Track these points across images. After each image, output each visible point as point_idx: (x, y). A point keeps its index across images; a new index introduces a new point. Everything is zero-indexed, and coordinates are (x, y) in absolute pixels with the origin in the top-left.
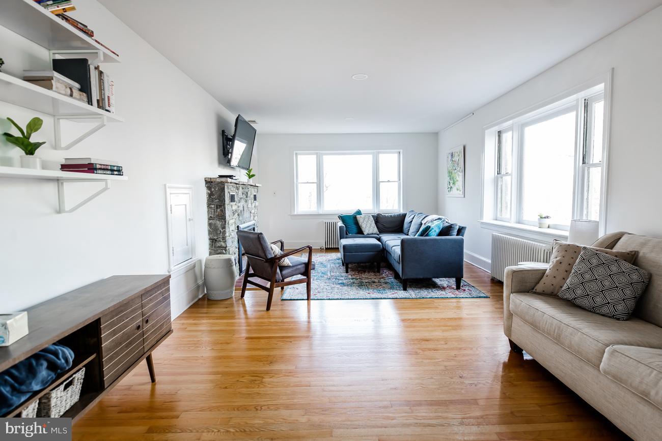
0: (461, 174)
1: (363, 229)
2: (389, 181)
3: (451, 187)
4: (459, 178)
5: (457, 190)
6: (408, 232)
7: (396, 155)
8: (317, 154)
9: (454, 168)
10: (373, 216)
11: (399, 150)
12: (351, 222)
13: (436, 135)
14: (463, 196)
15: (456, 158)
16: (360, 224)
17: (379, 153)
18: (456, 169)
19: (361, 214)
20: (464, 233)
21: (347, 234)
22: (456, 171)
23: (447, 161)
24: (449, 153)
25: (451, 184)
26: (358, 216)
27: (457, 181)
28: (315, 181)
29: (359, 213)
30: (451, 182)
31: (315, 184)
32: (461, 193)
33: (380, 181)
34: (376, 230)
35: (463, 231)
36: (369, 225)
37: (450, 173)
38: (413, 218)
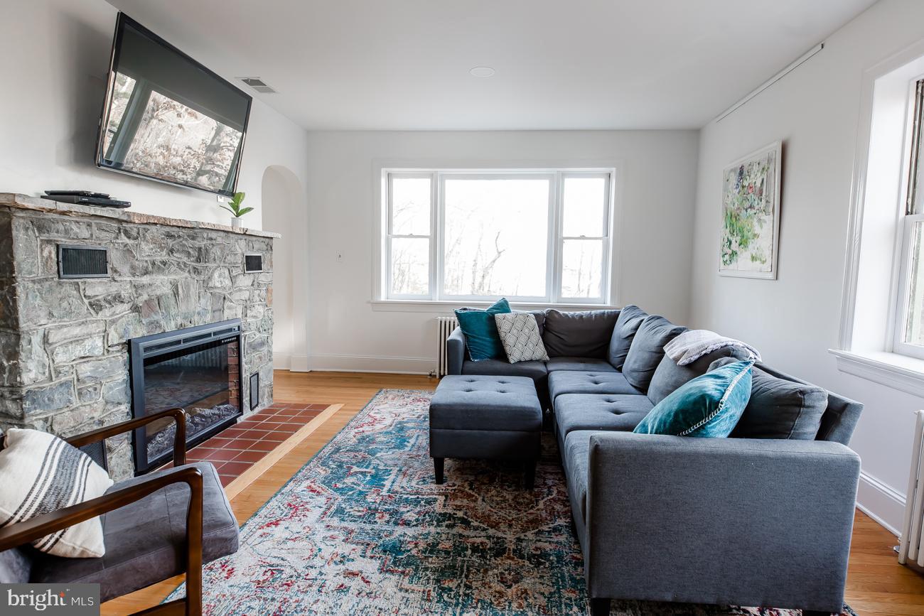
0: (769, 221)
1: (508, 349)
2: (583, 237)
3: (734, 253)
4: (764, 230)
5: (753, 258)
6: (623, 362)
7: (601, 182)
8: (431, 176)
9: (747, 204)
10: (537, 316)
11: (606, 170)
12: (481, 330)
13: (694, 135)
14: (771, 276)
15: (755, 179)
16: (502, 335)
17: (564, 175)
18: (751, 207)
19: (508, 311)
20: (849, 429)
21: (467, 358)
22: (751, 212)
23: (726, 189)
24: (732, 170)
25: (735, 246)
26: (499, 316)
27: (755, 236)
28: (427, 232)
29: (503, 307)
30: (735, 240)
31: (427, 240)
32: (767, 266)
33: (564, 235)
34: (540, 352)
35: (845, 420)
36: (523, 339)
37: (732, 219)
38: (636, 328)
